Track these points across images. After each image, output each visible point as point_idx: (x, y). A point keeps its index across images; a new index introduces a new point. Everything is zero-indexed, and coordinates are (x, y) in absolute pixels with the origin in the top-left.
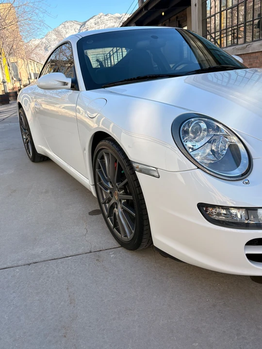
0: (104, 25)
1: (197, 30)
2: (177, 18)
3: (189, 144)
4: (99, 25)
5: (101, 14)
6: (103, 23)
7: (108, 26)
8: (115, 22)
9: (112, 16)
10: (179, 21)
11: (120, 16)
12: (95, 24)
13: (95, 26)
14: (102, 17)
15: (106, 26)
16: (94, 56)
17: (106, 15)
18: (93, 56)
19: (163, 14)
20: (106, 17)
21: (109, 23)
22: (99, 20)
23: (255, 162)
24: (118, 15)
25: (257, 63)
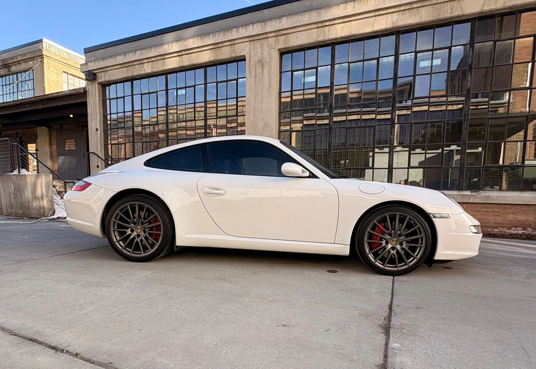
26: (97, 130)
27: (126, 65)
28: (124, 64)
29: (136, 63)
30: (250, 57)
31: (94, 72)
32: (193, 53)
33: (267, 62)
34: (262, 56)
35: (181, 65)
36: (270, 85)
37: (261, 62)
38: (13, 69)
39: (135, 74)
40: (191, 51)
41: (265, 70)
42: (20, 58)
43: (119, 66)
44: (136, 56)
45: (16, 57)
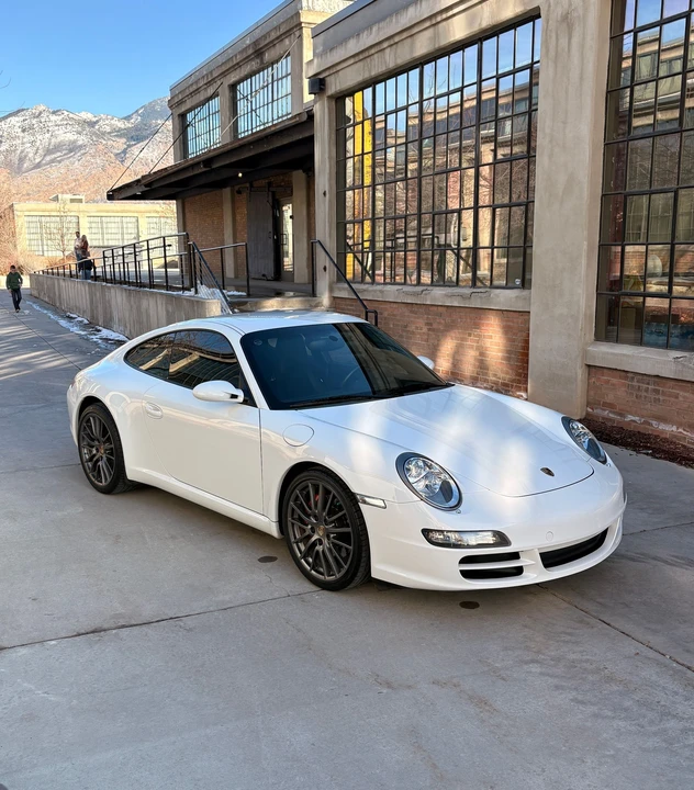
0: (47, 135)
1: (328, 239)
2: (270, 184)
3: (411, 480)
4: (34, 135)
5: (42, 108)
6: (45, 129)
7: (60, 139)
8: (79, 133)
9: (71, 115)
10: (274, 193)
11: (94, 120)
12: (24, 131)
13: (22, 134)
14: (44, 115)
15: (53, 140)
16: (34, 219)
17: (54, 113)
18: (30, 219)
19: (240, 175)
20: (53, 118)
21: (61, 132)
22: (34, 121)
23: (463, 495)
24: (88, 116)
25: (439, 323)
26: (325, 194)
27: (361, 57)
28: (357, 54)
29: (373, 51)
30: (548, 10)
31: (321, 77)
32: (454, 15)
33: (579, 17)
34: (570, 5)
35: (437, 46)
36: (581, 78)
37: (567, 20)
38: (267, 57)
39: (373, 73)
40: (451, 13)
41: (575, 40)
42: (273, 35)
43: (352, 61)
44: (372, 36)
45: (269, 33)
